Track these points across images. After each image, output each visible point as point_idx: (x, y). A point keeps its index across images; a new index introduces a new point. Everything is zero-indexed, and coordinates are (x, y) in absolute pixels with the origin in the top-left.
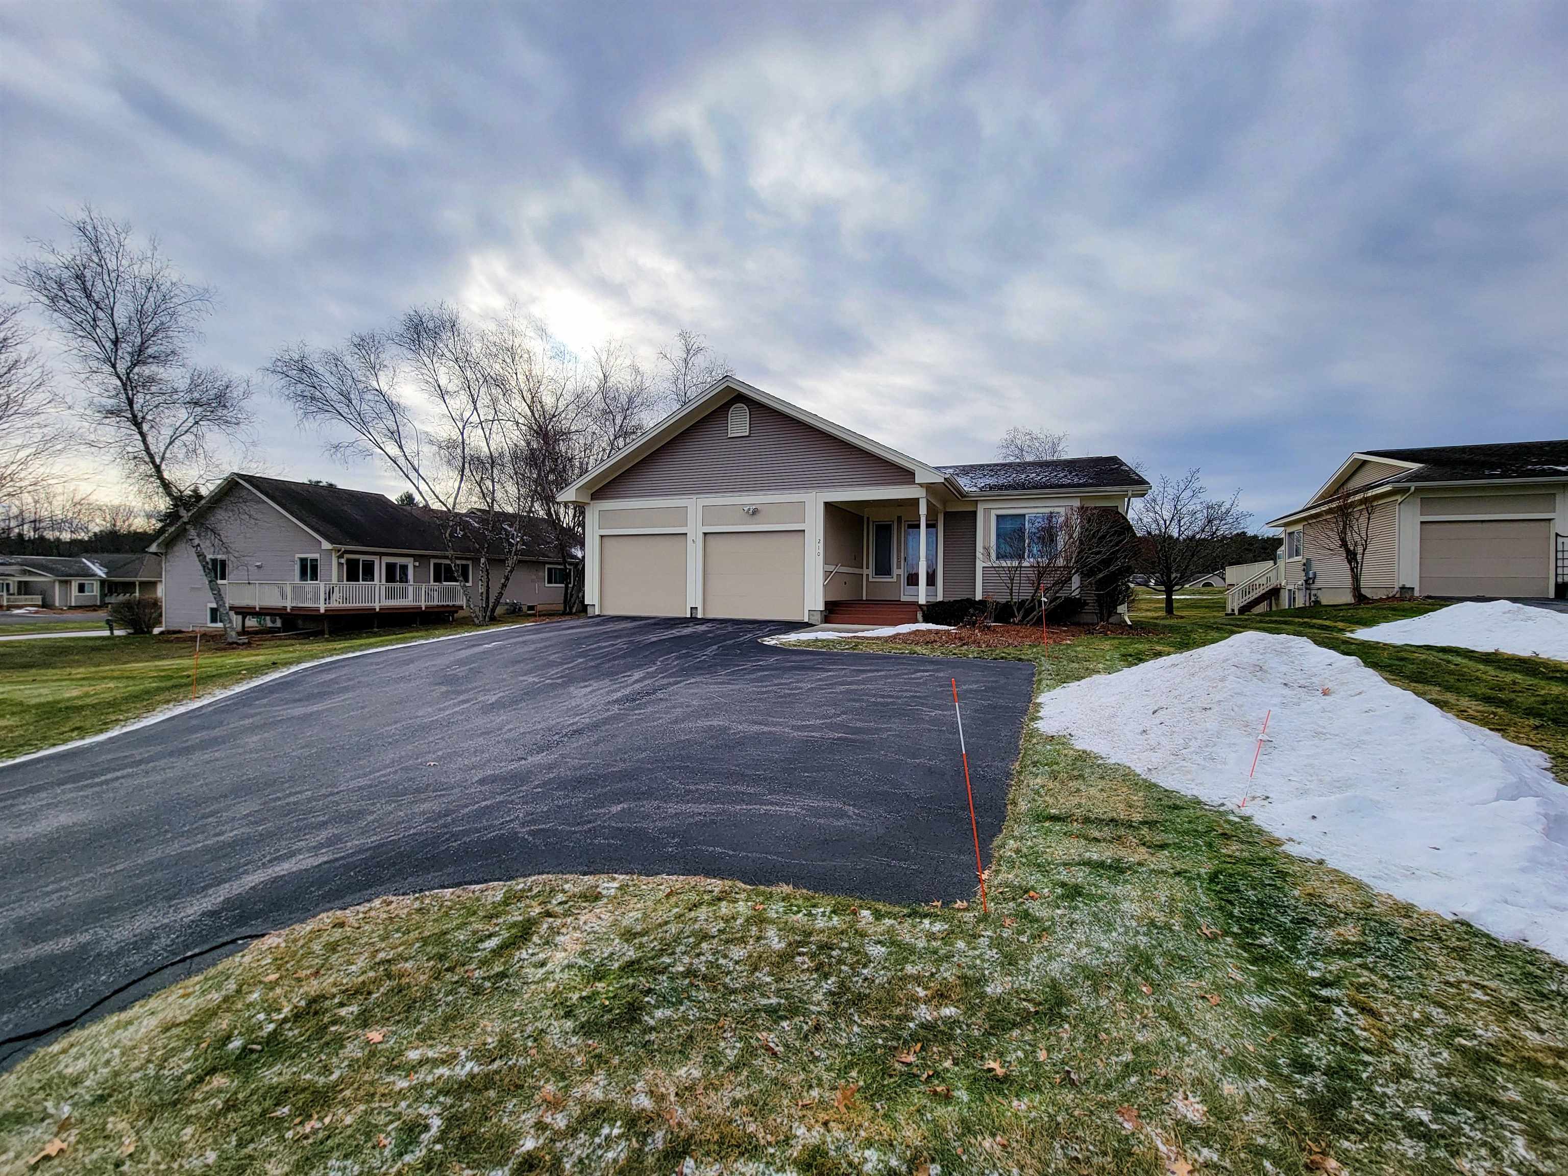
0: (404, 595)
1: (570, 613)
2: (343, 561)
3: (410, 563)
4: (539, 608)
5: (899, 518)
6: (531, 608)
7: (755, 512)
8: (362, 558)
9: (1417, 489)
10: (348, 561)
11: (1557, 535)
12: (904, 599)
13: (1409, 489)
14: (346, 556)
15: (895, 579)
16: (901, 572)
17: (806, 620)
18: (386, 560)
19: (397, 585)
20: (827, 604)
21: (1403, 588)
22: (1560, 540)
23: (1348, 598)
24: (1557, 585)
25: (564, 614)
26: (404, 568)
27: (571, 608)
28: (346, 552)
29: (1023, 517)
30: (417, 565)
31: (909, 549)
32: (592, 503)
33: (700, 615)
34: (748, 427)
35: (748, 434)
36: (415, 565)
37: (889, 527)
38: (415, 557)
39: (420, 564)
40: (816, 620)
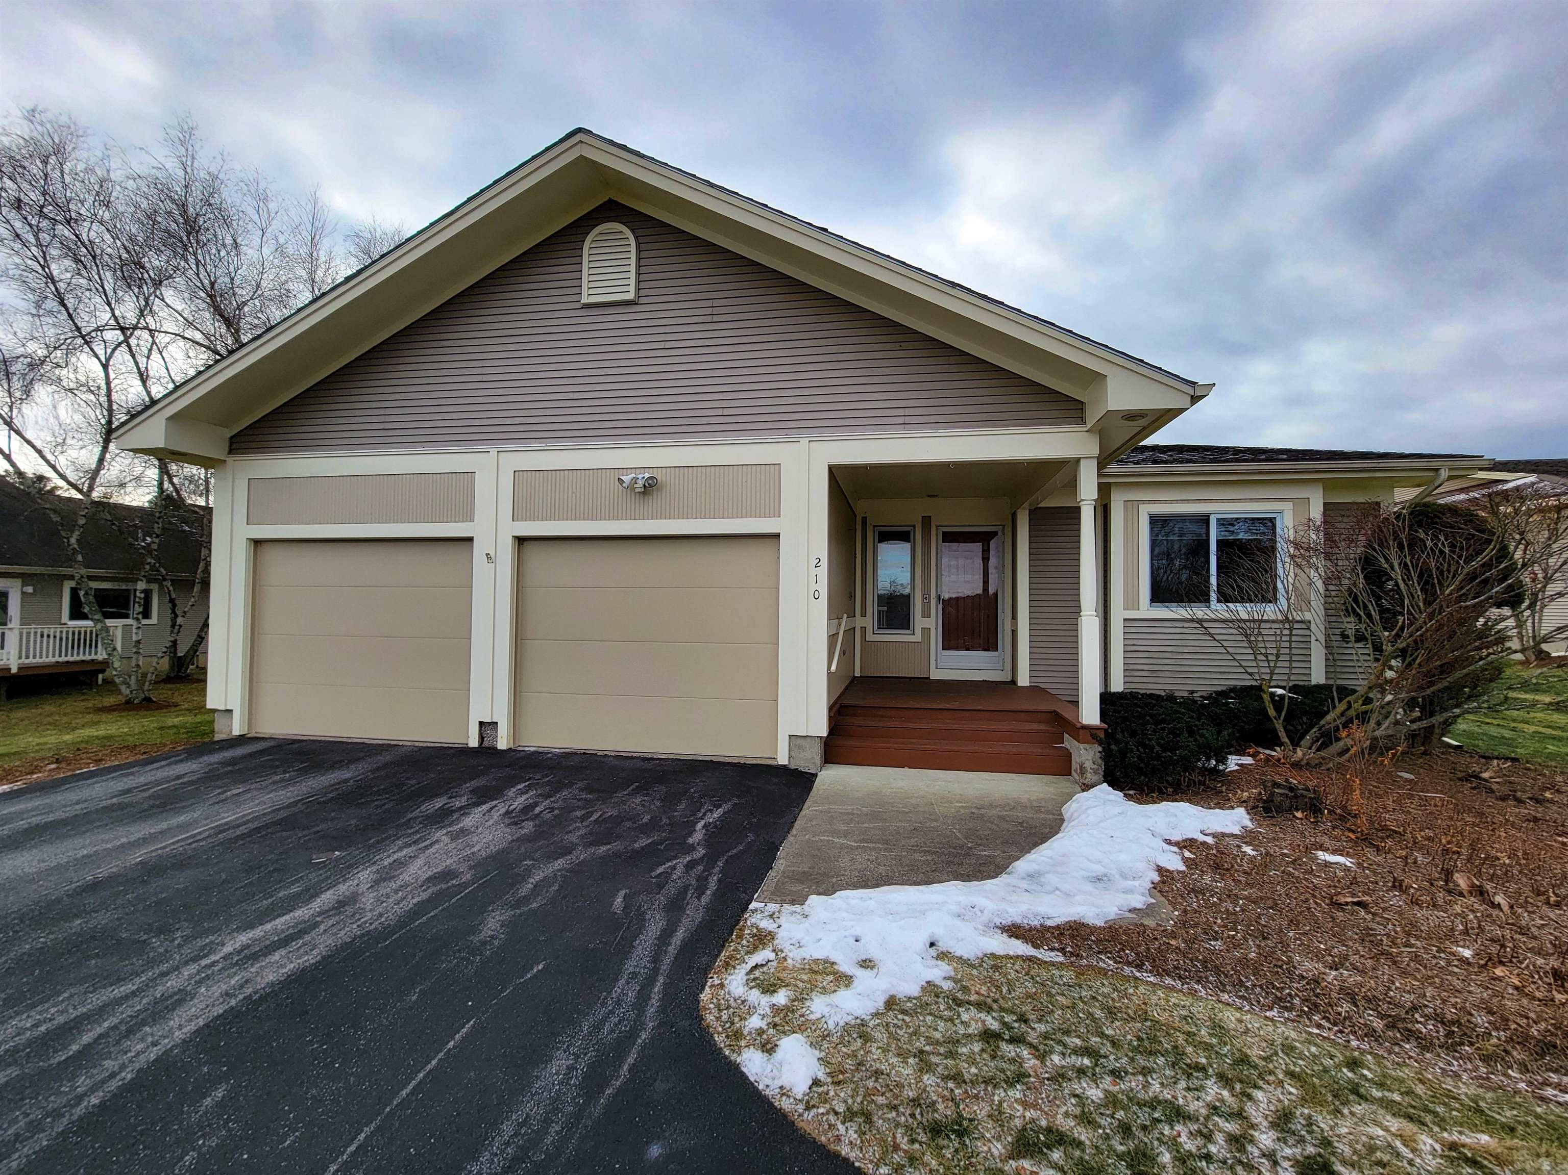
5: (926, 522)
7: (650, 488)
12: (935, 675)
15: (918, 637)
16: (928, 622)
17: (783, 759)
20: (831, 716)
29: (1204, 520)
30: (30, 589)
31: (945, 579)
32: (230, 460)
33: (502, 744)
34: (632, 282)
35: (631, 296)
36: (25, 589)
37: (904, 536)
38: (26, 579)
39: (34, 590)
40: (809, 760)
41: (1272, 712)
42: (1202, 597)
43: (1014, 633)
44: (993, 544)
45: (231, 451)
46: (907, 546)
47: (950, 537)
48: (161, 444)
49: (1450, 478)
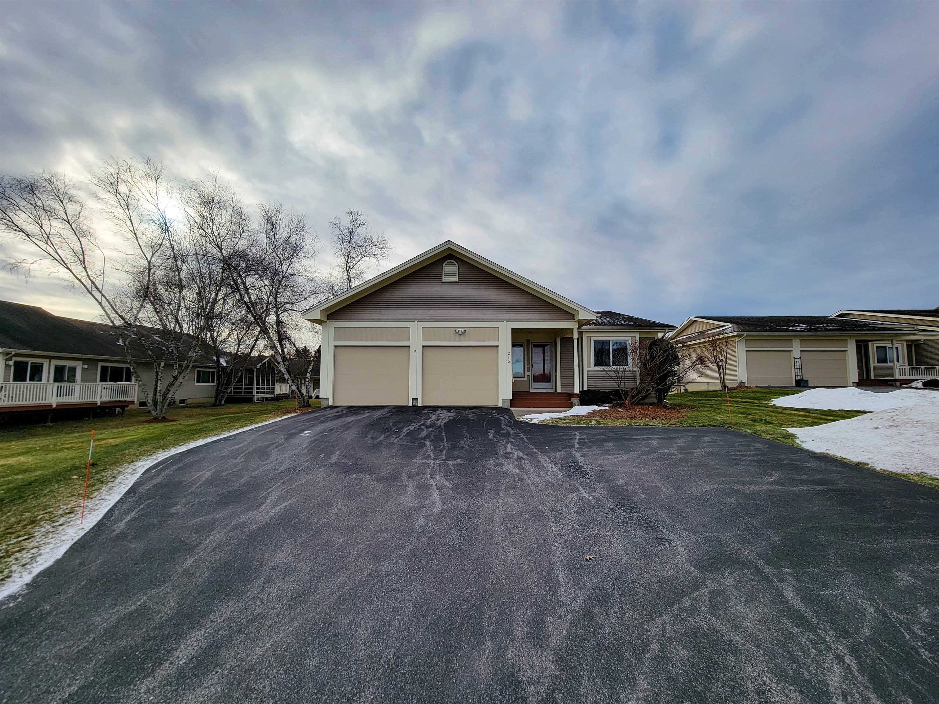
0: (70, 392)
1: (220, 405)
2: (11, 363)
3: (79, 367)
4: (189, 401)
5: (528, 341)
6: (182, 401)
7: (464, 333)
8: (31, 360)
9: (747, 335)
10: (16, 364)
11: (794, 358)
12: (531, 390)
13: (743, 334)
14: (14, 359)
15: (526, 378)
16: (530, 374)
17: (500, 405)
18: (55, 363)
19: (64, 384)
20: (514, 394)
21: (741, 382)
22: (796, 360)
23: (719, 387)
24: (796, 381)
25: (214, 405)
26: (73, 370)
27: (220, 401)
28: (16, 355)
29: (608, 342)
30: (86, 366)
31: (534, 359)
32: (328, 321)
33: (419, 404)
34: (457, 276)
35: (457, 281)
36: (83, 366)
37: (521, 345)
38: (84, 361)
39: (88, 366)
40: (507, 405)
41: (621, 392)
42: (608, 365)
43: (556, 376)
44: (546, 348)
45: (328, 319)
46: (522, 349)
47: (535, 346)
48: (319, 318)
49: (668, 332)
